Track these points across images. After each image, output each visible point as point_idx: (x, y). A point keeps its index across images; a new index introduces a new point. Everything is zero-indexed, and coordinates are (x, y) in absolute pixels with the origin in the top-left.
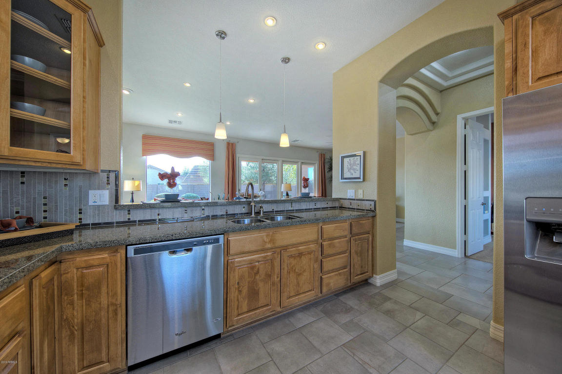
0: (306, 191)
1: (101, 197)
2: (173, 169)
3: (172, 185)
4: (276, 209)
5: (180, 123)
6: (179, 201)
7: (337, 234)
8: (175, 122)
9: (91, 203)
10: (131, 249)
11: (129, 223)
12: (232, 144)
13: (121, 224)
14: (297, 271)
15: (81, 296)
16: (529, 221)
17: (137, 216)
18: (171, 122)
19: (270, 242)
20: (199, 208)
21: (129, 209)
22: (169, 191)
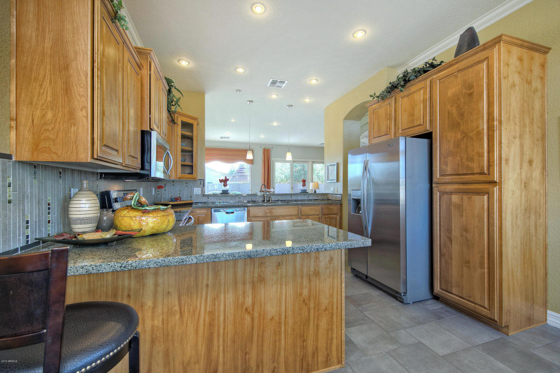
1: (197, 191)
2: (226, 177)
3: (225, 185)
4: (280, 199)
5: (228, 138)
6: (229, 193)
7: (311, 213)
8: (225, 137)
9: (194, 193)
10: (213, 209)
12: (268, 150)
16: (353, 199)
17: (212, 200)
18: (222, 138)
19: (269, 213)
20: (238, 197)
21: (208, 196)
22: (225, 188)
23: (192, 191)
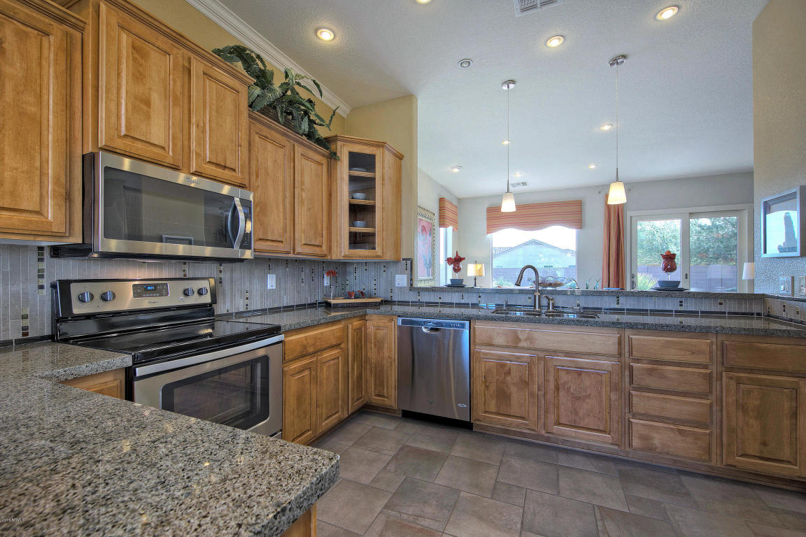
0: (671, 277)
1: (401, 280)
3: (456, 270)
5: (524, 184)
6: (463, 287)
8: (518, 184)
9: (397, 285)
10: (399, 319)
11: (419, 304)
13: (414, 304)
14: (572, 390)
15: (375, 345)
17: (425, 298)
20: (475, 295)
21: (419, 291)
22: (456, 276)
23: (392, 281)
